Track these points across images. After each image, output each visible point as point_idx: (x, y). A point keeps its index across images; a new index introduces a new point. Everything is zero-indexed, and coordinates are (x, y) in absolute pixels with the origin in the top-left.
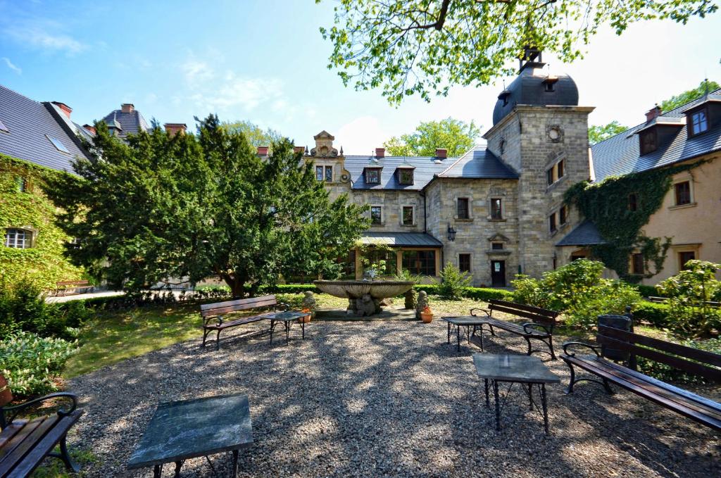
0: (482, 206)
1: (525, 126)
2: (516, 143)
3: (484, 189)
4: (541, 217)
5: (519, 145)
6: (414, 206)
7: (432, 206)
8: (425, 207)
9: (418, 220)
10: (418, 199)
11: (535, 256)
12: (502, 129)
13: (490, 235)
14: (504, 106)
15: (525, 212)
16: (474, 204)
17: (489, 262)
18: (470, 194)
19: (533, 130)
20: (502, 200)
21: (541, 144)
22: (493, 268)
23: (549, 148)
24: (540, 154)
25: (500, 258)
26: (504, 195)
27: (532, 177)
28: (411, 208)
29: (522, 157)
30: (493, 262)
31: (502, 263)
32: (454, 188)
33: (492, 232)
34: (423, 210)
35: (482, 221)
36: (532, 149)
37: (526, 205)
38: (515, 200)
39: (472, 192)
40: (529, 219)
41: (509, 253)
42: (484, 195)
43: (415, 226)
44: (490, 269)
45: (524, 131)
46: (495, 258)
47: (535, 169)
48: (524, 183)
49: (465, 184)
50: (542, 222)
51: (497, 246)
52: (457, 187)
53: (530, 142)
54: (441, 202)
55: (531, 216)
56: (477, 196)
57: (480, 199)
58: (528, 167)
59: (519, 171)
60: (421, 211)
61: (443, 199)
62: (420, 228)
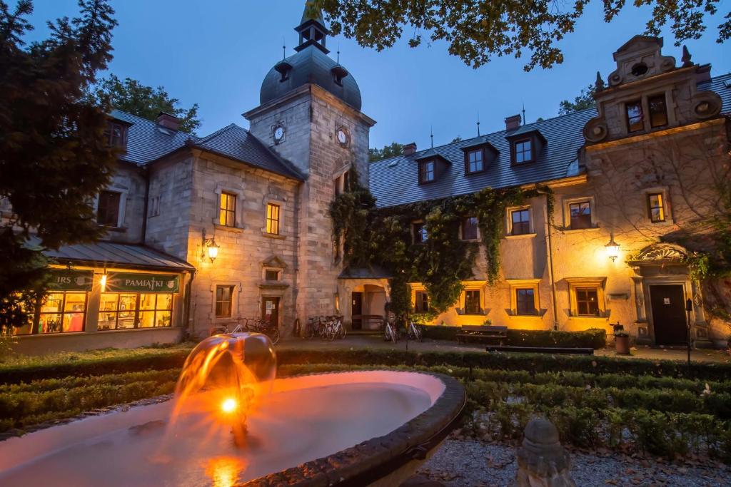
0: (256, 211)
1: (316, 113)
2: (302, 133)
3: (260, 186)
4: (326, 238)
5: (308, 136)
6: (125, 192)
7: (169, 197)
8: (146, 200)
9: (129, 220)
10: (133, 181)
11: (318, 291)
12: (279, 111)
13: (263, 257)
14: (281, 81)
15: (310, 229)
16: (245, 205)
17: (260, 299)
18: (240, 188)
19: (323, 122)
20: (281, 208)
21: (330, 144)
22: (264, 308)
23: (338, 151)
24: (329, 156)
25: (275, 293)
26: (284, 200)
27: (319, 183)
28: (119, 194)
29: (311, 153)
30: (265, 299)
31: (276, 300)
32: (218, 172)
33: (267, 252)
34: (142, 203)
35: (254, 234)
36: (321, 146)
37: (312, 220)
38: (296, 211)
39: (243, 186)
40: (314, 239)
41: (285, 287)
42: (259, 195)
43: (123, 230)
44: (260, 311)
45: (314, 120)
46: (267, 293)
47: (324, 174)
48: (312, 190)
49: (235, 170)
50: (327, 245)
51: (272, 275)
52: (222, 173)
53: (320, 137)
54: (194, 192)
55: (316, 236)
56: (250, 194)
57: (254, 200)
58: (316, 169)
59: (306, 171)
60: (137, 204)
61: (197, 186)
62: (132, 235)
